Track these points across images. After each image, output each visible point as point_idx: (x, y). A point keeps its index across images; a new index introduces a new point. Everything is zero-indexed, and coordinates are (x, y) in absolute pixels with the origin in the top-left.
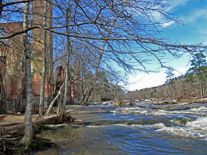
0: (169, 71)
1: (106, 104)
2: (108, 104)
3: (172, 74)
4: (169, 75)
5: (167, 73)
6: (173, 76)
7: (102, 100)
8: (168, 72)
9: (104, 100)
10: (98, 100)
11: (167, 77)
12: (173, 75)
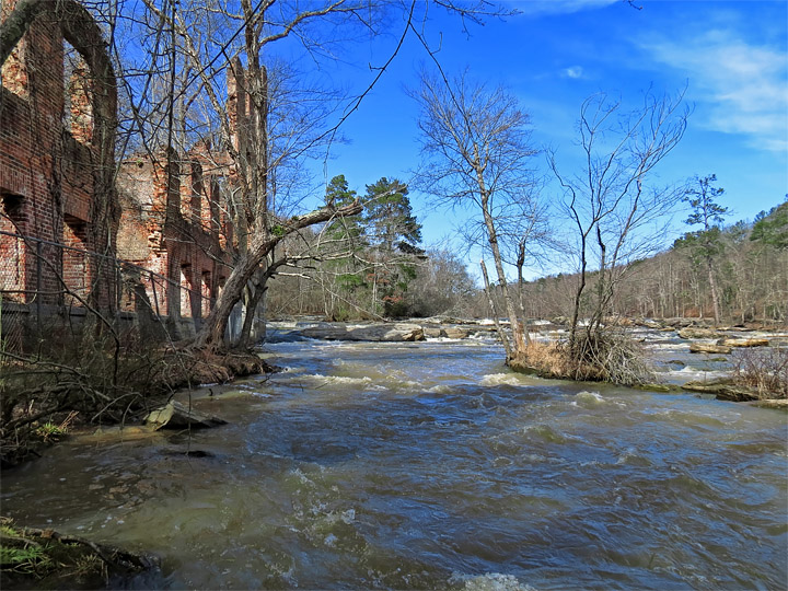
0: (700, 191)
1: (415, 333)
2: (422, 339)
3: (716, 209)
4: (701, 211)
5: (694, 204)
6: (721, 216)
7: (386, 315)
8: (693, 197)
9: (399, 313)
10: (372, 312)
11: (689, 222)
12: (722, 211)
